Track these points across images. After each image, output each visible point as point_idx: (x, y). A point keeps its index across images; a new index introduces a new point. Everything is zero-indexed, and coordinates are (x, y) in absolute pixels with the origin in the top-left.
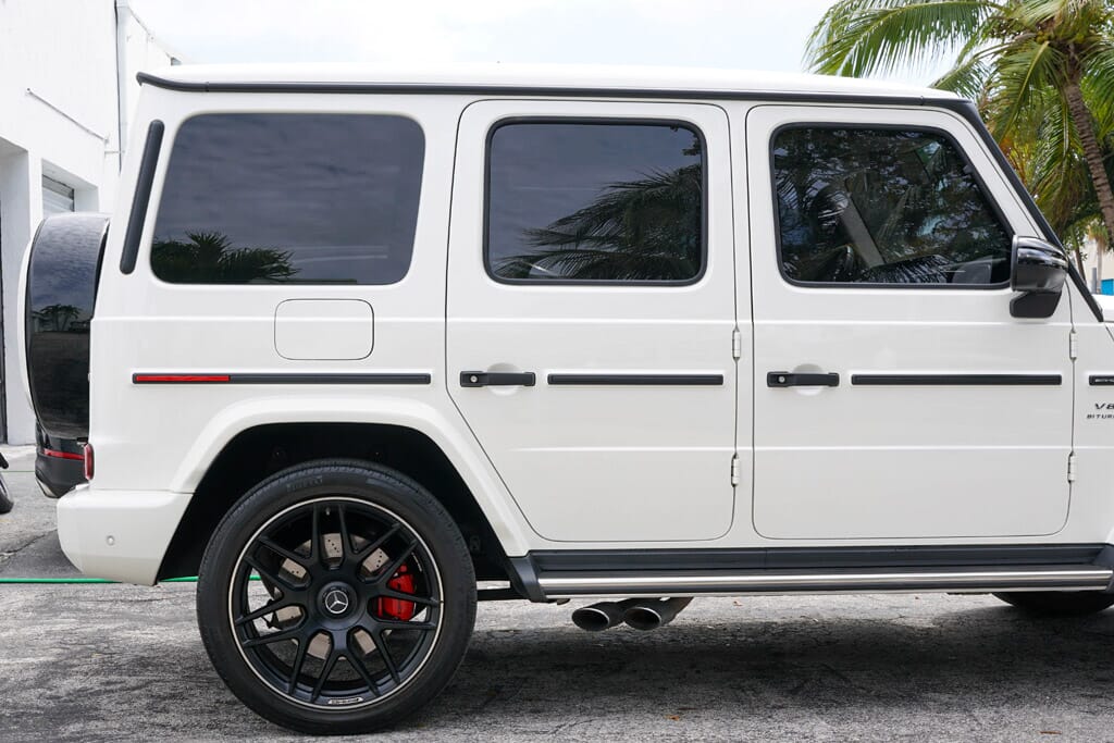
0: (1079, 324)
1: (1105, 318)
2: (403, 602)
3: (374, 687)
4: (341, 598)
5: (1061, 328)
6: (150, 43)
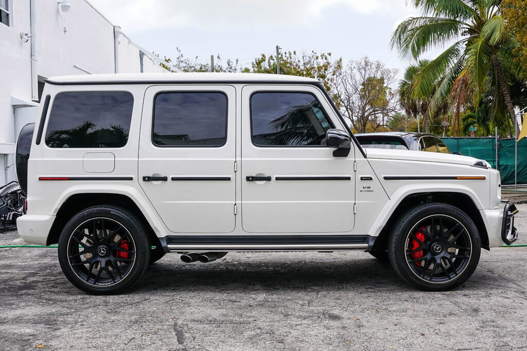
0: (358, 159)
1: (367, 157)
2: (125, 253)
3: (114, 279)
4: (103, 250)
5: (351, 160)
6: (130, 44)
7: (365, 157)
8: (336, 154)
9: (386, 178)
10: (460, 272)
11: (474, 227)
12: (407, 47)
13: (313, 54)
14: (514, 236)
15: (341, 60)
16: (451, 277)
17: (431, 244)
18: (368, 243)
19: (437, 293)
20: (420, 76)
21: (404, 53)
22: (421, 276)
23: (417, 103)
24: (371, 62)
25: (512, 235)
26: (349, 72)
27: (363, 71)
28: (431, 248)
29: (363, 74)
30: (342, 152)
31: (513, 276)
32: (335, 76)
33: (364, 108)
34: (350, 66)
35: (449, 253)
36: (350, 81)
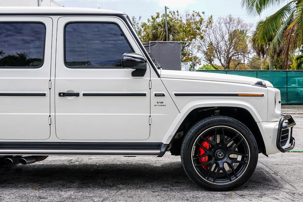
0: (153, 78)
1: (161, 77)
5: (147, 79)
6: (51, 3)
7: (159, 76)
8: (134, 74)
9: (176, 95)
10: (240, 175)
11: (252, 137)
12: (253, 5)
13: (193, 13)
14: (292, 145)
15: (211, 17)
16: (232, 179)
17: (215, 151)
18: (160, 150)
19: (219, 192)
20: (262, 26)
21: (250, 9)
22: (205, 178)
23: (264, 47)
24: (234, 18)
25: (290, 144)
26: (218, 25)
27: (228, 25)
28: (215, 155)
29: (228, 27)
30: (139, 72)
31: (292, 178)
32: (208, 28)
33: (229, 50)
34: (219, 21)
35: (231, 159)
36: (219, 32)
